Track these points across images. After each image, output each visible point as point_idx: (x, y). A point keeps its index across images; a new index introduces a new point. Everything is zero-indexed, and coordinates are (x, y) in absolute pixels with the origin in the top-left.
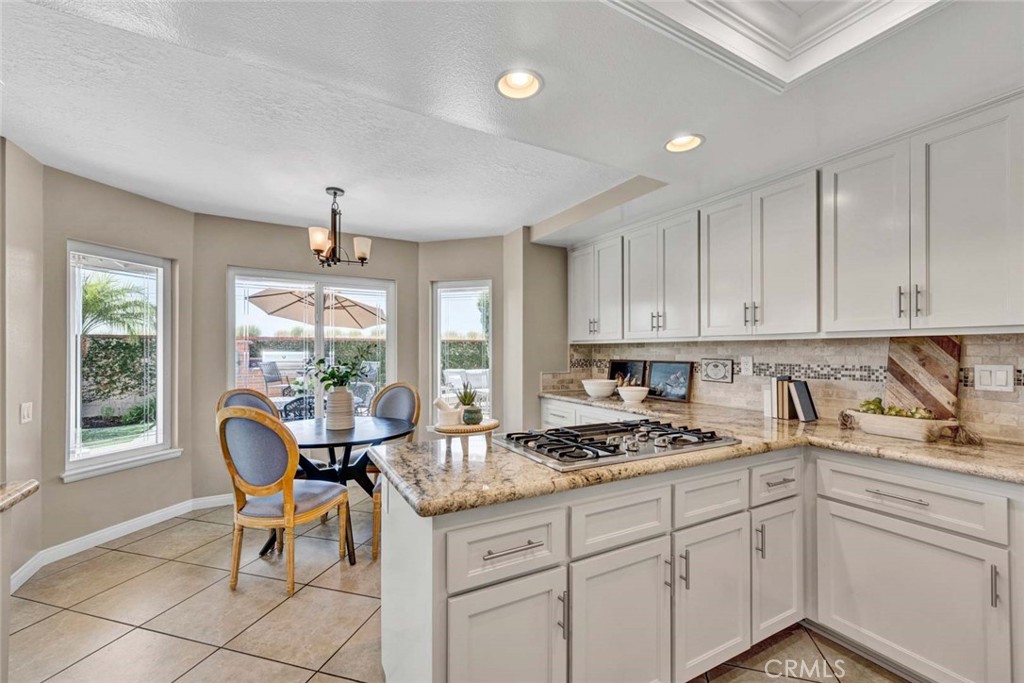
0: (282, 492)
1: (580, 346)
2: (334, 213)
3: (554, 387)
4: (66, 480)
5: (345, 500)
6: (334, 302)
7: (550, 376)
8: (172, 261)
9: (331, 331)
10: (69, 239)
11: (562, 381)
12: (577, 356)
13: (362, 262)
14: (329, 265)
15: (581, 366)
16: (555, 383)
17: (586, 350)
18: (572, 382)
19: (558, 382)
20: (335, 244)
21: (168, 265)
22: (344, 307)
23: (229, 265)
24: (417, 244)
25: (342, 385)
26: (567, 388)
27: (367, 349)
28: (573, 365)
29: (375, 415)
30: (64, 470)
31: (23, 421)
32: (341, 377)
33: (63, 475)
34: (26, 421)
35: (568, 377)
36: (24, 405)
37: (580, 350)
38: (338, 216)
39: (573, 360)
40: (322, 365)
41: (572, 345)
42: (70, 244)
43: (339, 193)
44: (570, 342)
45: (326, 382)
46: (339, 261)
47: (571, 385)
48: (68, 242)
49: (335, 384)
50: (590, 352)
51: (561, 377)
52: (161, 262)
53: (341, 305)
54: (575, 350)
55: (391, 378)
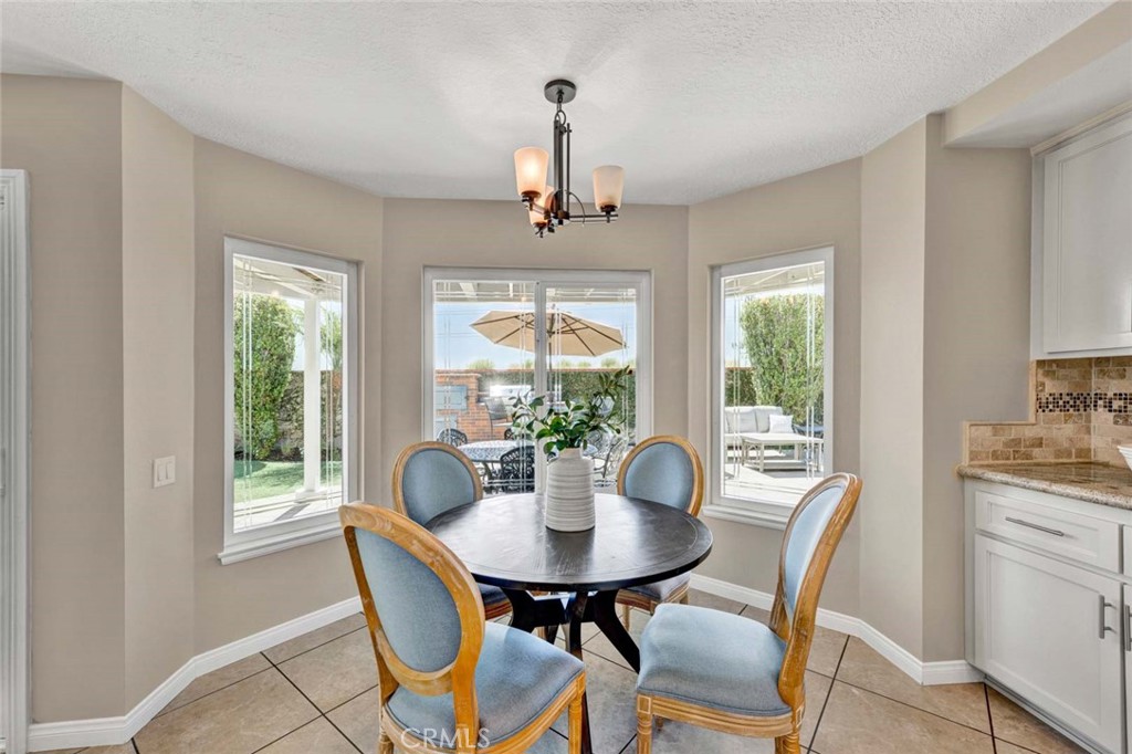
0: (451, 694)
1: (1060, 363)
2: (561, 130)
3: (995, 455)
4: (224, 561)
5: (581, 692)
6: (561, 324)
7: (987, 431)
8: (358, 264)
9: (558, 362)
10: (226, 235)
11: (1017, 442)
12: (1051, 387)
13: (608, 213)
14: (551, 230)
15: (1064, 408)
16: (999, 447)
17: (1075, 373)
18: (1039, 443)
19: (1006, 445)
20: (561, 186)
21: (353, 270)
22: (573, 331)
23: (425, 267)
24: (686, 208)
25: (572, 446)
26: (1028, 456)
27: (615, 383)
28: (1042, 406)
29: (623, 492)
30: (222, 549)
31: (157, 484)
32: (571, 432)
33: (220, 555)
34: (165, 482)
35: (1029, 433)
36: (157, 461)
37: (1062, 372)
38: (565, 137)
39: (1044, 396)
40: (538, 408)
41: (1041, 363)
42: (229, 244)
43: (566, 89)
44: (1036, 354)
45: (547, 440)
46: (567, 216)
47: (1036, 451)
48: (226, 239)
49: (561, 445)
50: (1086, 376)
51: (1013, 434)
52: (344, 265)
53: (571, 327)
54: (1047, 374)
55: (644, 430)
